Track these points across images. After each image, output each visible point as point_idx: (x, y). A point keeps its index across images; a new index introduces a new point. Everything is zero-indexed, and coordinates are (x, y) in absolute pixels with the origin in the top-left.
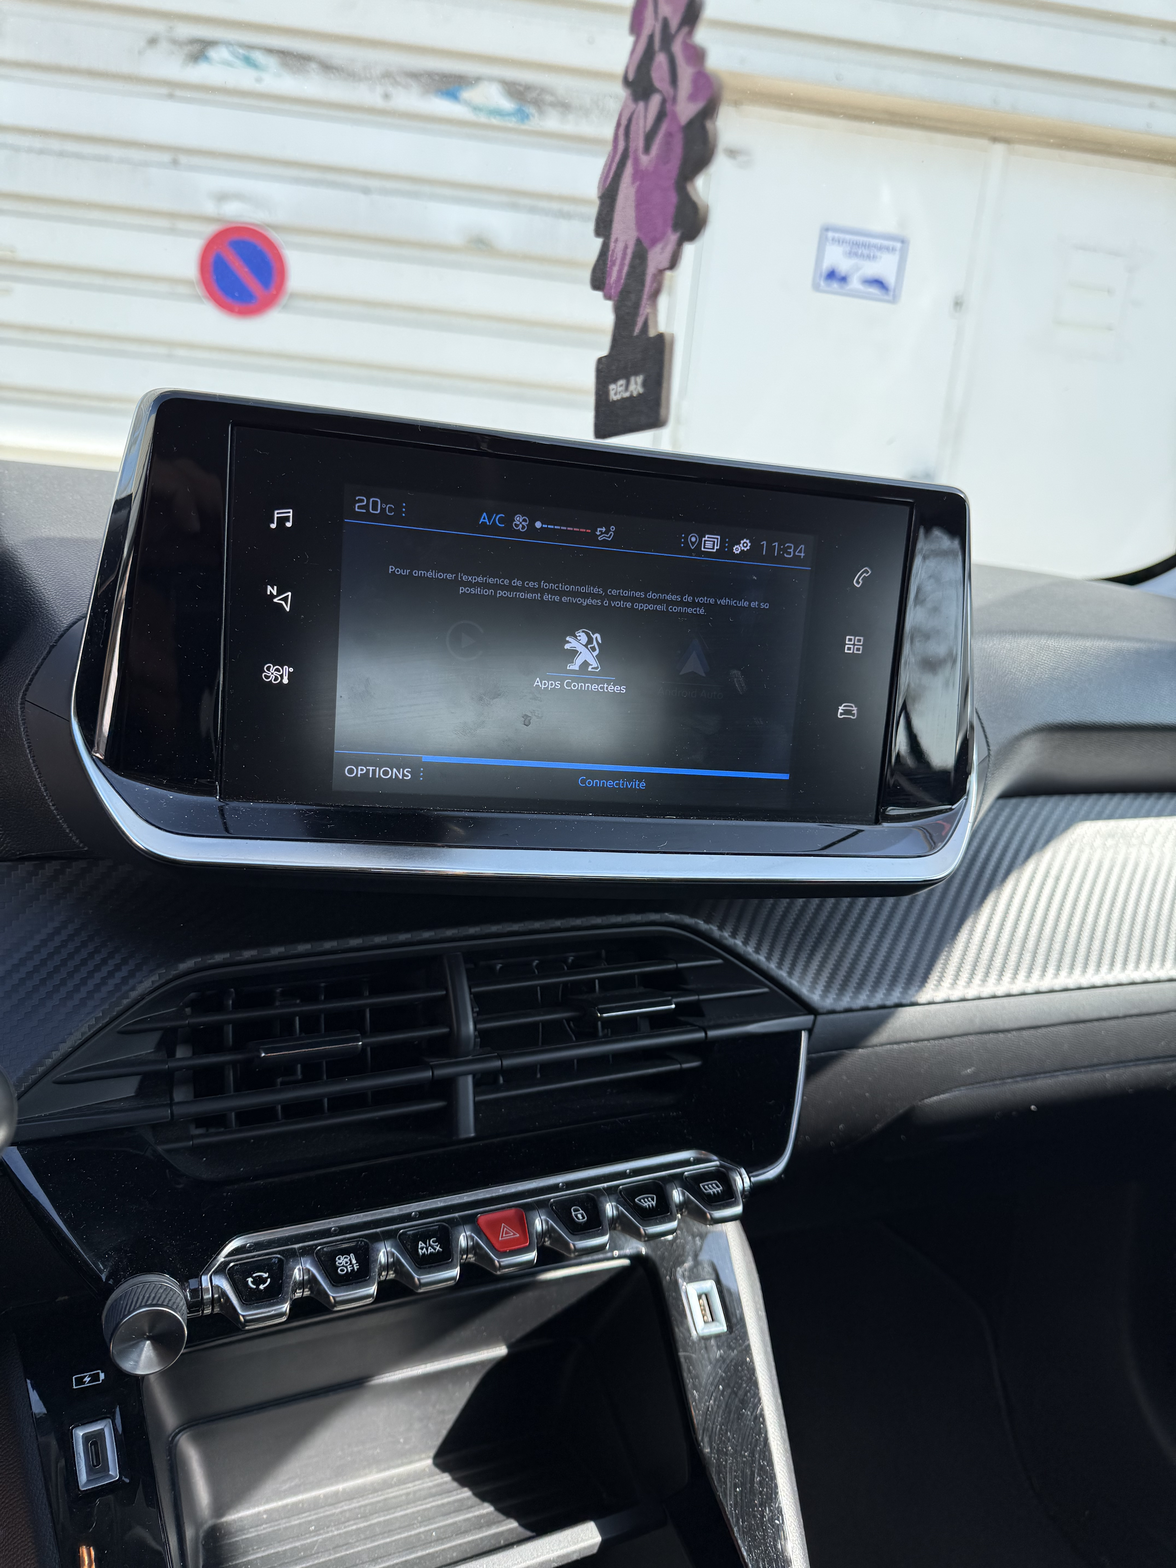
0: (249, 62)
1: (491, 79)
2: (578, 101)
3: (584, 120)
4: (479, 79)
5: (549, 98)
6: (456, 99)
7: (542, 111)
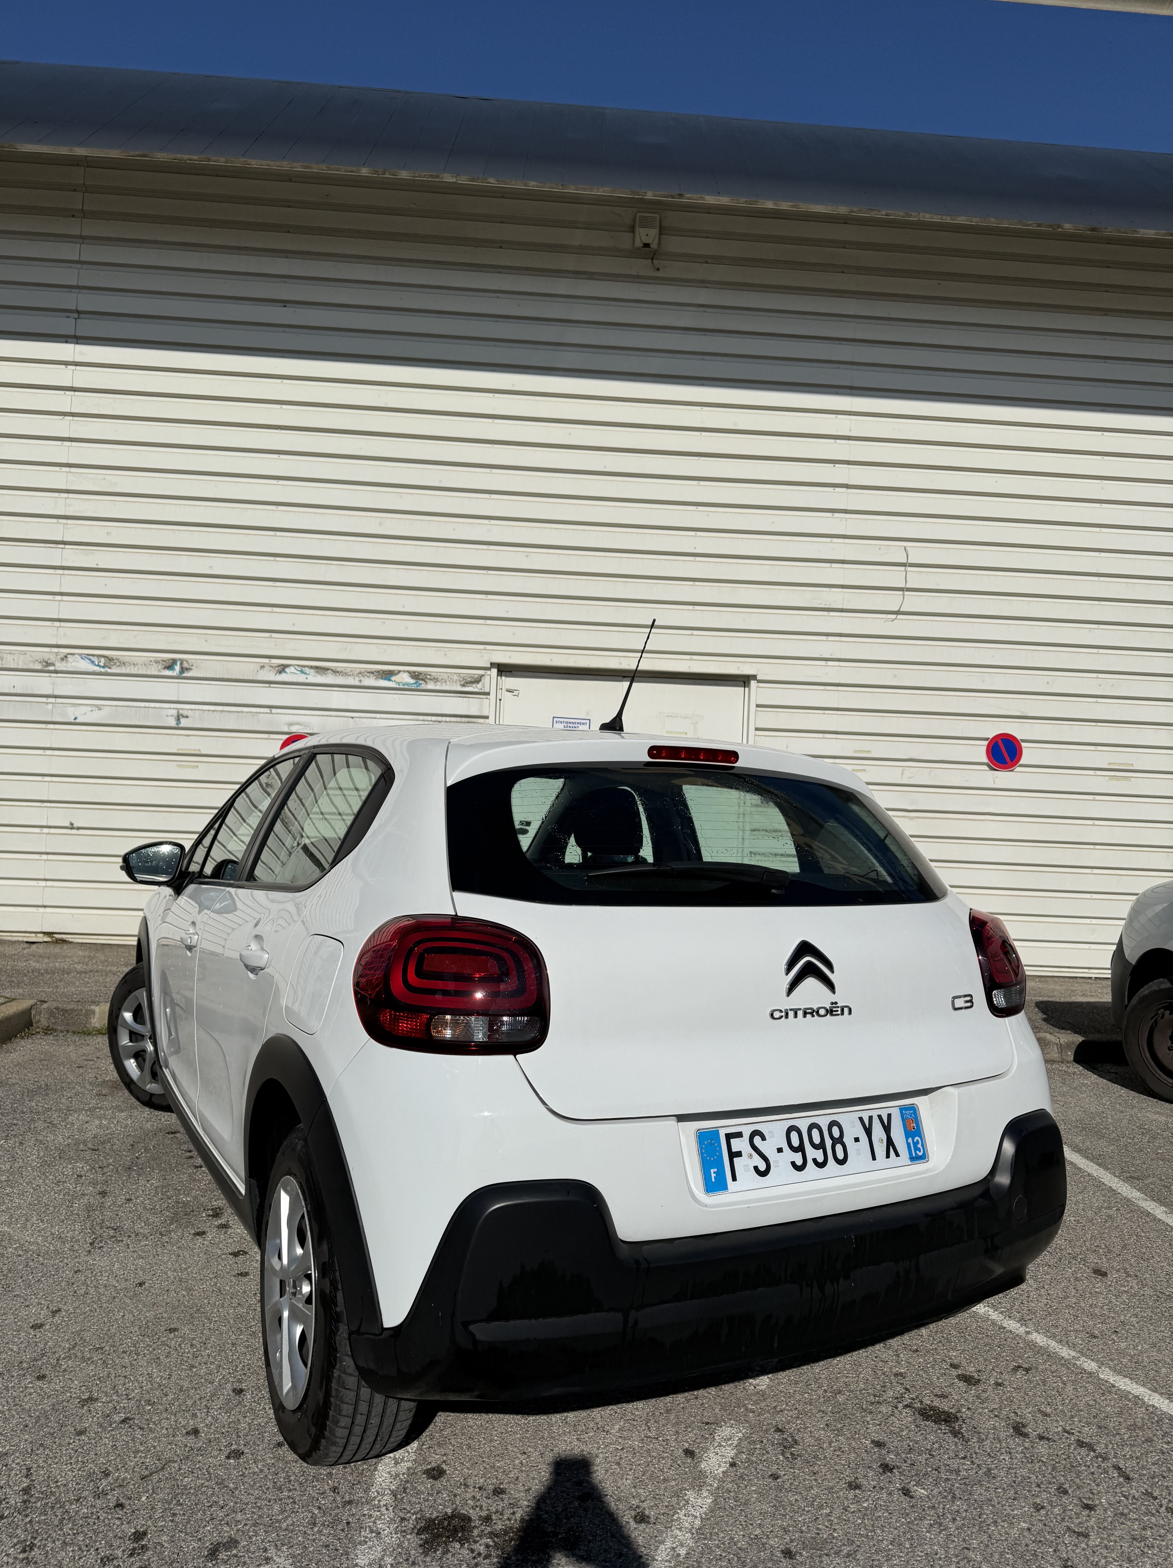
0: (302, 672)
1: (404, 671)
2: (441, 677)
3: (444, 684)
4: (399, 672)
5: (429, 677)
6: (390, 680)
7: (426, 682)
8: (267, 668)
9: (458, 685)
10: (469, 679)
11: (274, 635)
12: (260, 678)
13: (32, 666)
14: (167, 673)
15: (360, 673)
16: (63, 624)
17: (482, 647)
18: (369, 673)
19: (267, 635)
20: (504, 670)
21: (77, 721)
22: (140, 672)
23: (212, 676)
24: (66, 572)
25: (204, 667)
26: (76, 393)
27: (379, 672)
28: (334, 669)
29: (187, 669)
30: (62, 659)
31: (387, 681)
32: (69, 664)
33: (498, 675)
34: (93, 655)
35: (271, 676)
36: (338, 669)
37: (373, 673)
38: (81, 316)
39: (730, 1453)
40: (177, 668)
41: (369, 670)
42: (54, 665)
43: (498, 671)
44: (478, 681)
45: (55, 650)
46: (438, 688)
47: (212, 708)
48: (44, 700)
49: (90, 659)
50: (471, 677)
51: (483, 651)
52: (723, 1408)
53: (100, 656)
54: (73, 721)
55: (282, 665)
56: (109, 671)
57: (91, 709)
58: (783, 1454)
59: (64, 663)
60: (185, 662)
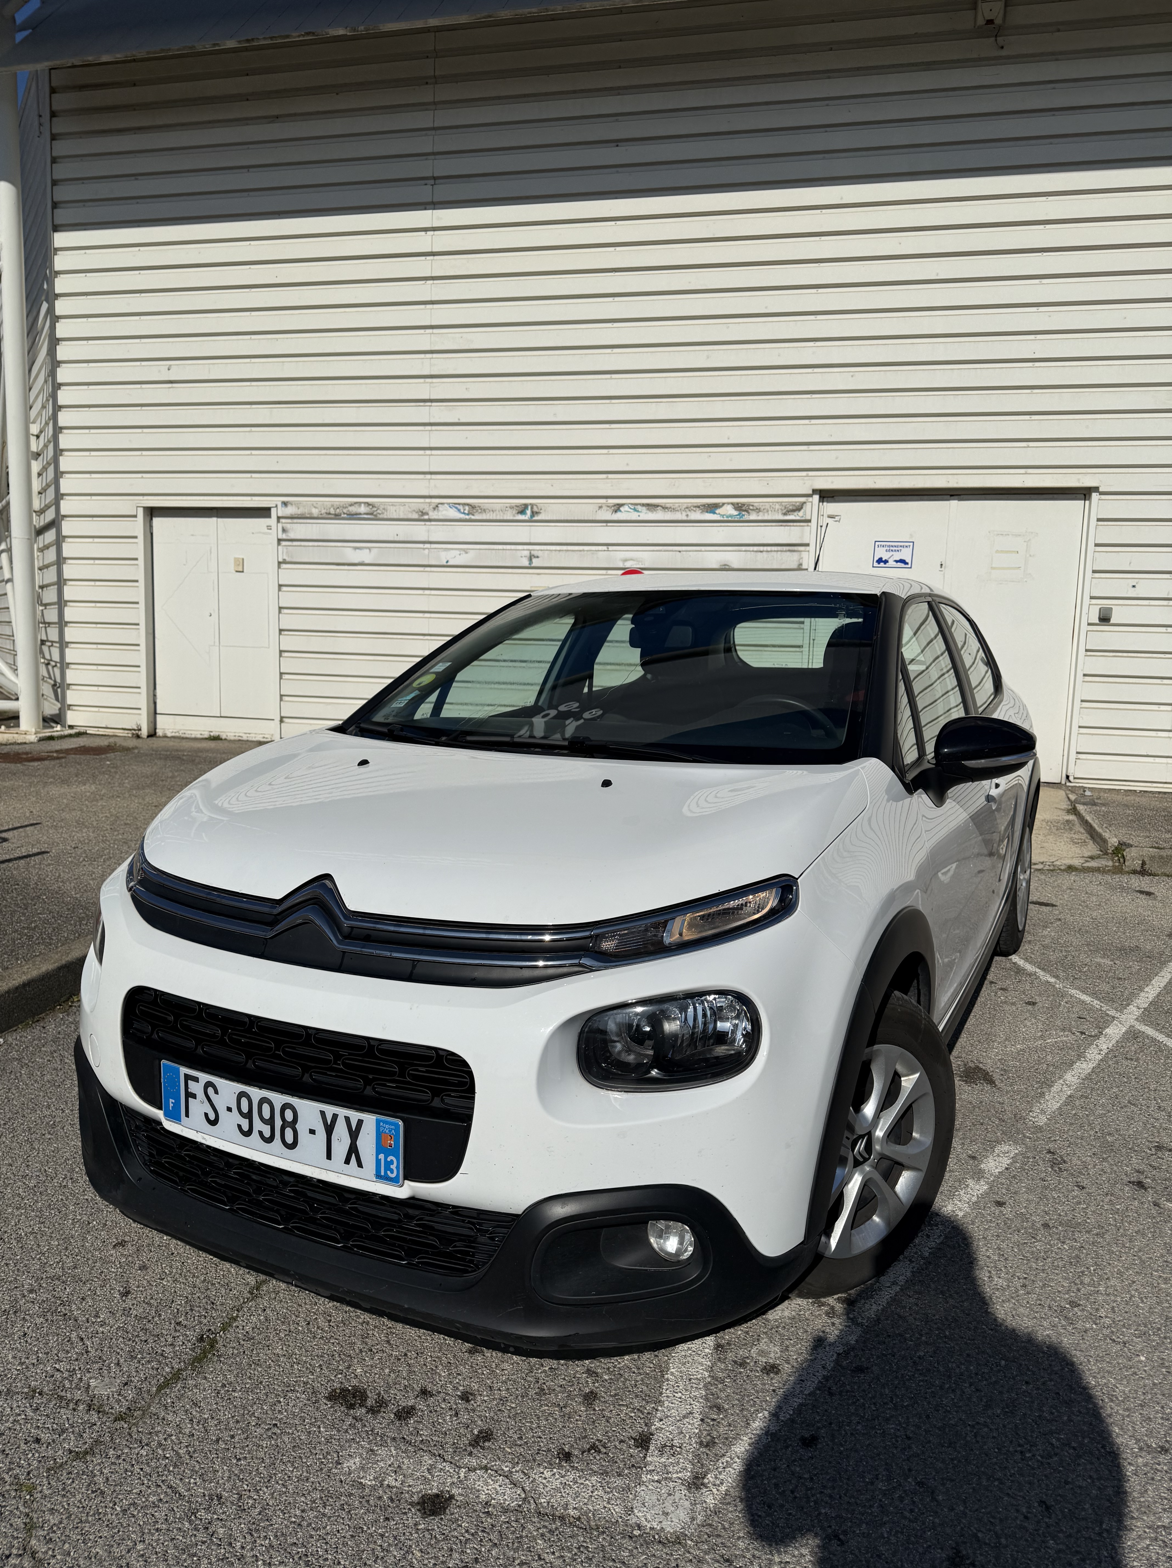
0: (635, 510)
1: (728, 504)
2: (763, 507)
3: (766, 514)
4: (724, 504)
5: (751, 507)
6: (714, 513)
7: (749, 513)
8: (605, 508)
9: (780, 514)
10: (791, 507)
11: (610, 476)
12: (598, 518)
13: (410, 516)
14: (521, 517)
15: (687, 508)
16: (433, 476)
17: (804, 473)
18: (695, 507)
19: (604, 476)
20: (826, 495)
21: (449, 564)
22: (498, 518)
23: (558, 518)
24: (434, 428)
25: (551, 509)
26: (436, 257)
27: (704, 505)
28: (663, 505)
29: (537, 513)
30: (434, 509)
31: (712, 514)
32: (440, 513)
33: (820, 501)
34: (459, 504)
35: (607, 515)
36: (668, 505)
37: (699, 507)
38: (437, 181)
39: (1006, 1161)
40: (529, 512)
41: (695, 505)
42: (427, 514)
43: (820, 497)
44: (799, 508)
45: (428, 500)
46: (760, 518)
47: (558, 548)
48: (421, 546)
49: (456, 508)
50: (793, 505)
51: (806, 478)
52: (1003, 1133)
53: (464, 504)
54: (445, 564)
55: (618, 504)
56: (473, 517)
57: (459, 552)
58: (1052, 1167)
59: (436, 512)
60: (535, 507)
